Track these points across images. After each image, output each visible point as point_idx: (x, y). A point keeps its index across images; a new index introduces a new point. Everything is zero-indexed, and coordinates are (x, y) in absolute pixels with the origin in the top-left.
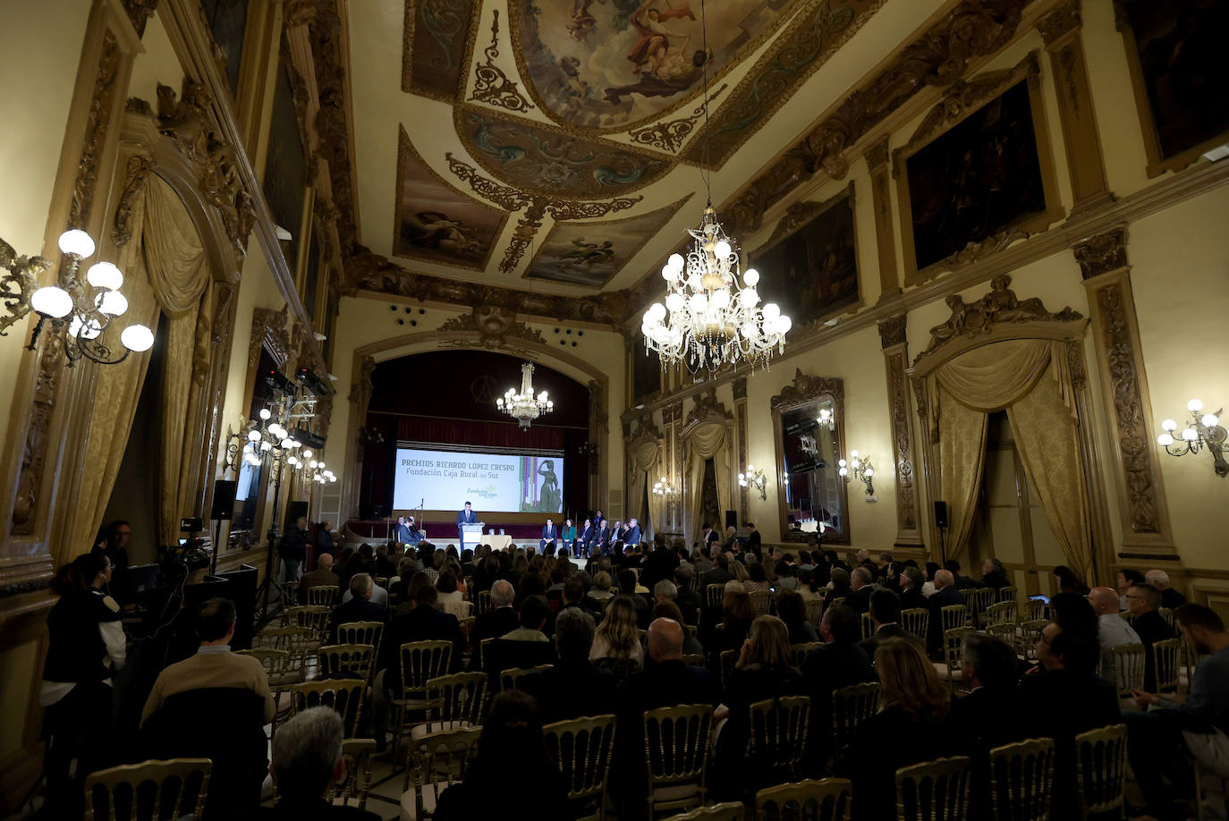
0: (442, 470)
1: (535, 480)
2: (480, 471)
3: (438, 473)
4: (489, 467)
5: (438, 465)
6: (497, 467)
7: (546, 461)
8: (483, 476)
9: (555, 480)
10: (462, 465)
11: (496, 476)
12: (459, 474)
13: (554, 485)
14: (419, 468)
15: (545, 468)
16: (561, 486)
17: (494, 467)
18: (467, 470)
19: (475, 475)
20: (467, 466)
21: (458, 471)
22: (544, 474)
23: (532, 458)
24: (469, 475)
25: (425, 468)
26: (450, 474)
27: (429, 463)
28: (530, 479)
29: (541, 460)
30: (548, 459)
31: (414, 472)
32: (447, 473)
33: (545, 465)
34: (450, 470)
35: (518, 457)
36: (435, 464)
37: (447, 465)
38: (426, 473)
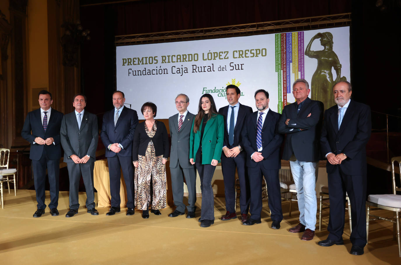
0: (168, 66)
1: (301, 68)
2: (218, 63)
3: (165, 71)
4: (230, 55)
5: (163, 61)
6: (242, 54)
7: (319, 35)
8: (221, 69)
9: (335, 64)
10: (193, 57)
11: (239, 67)
12: (190, 70)
13: (334, 71)
14: (141, 67)
15: (317, 46)
16: (346, 72)
17: (237, 55)
18: (200, 63)
19: (211, 69)
20: (200, 57)
21: (189, 65)
22: (316, 55)
23: (295, 34)
24: (202, 70)
25: (149, 67)
26: (179, 71)
27: (153, 59)
28: (293, 67)
29: (309, 34)
30: (322, 31)
31: (136, 73)
32: (175, 70)
33: (318, 41)
34: (178, 65)
35: (273, 36)
36: (160, 59)
37: (175, 59)
38: (150, 73)
